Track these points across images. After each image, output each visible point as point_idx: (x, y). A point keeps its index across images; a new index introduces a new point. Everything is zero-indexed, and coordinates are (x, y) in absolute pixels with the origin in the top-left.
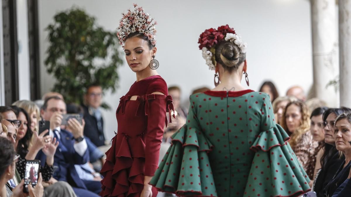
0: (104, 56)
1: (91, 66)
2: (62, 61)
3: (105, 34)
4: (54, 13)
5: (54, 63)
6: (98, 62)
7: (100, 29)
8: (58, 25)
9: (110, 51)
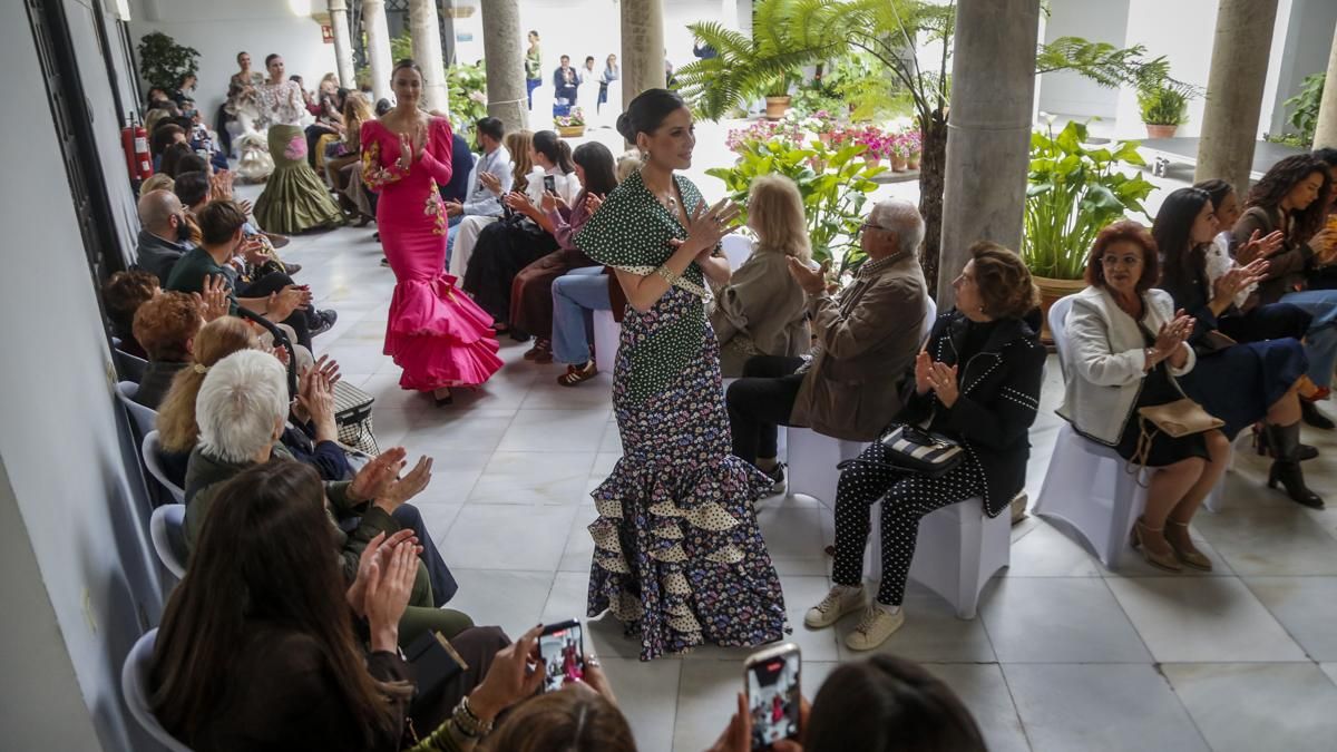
0: (183, 65)
1: (175, 73)
2: (153, 70)
3: (183, 49)
4: (141, 36)
5: (147, 71)
6: (180, 70)
7: (178, 46)
8: (145, 45)
9: (187, 62)
